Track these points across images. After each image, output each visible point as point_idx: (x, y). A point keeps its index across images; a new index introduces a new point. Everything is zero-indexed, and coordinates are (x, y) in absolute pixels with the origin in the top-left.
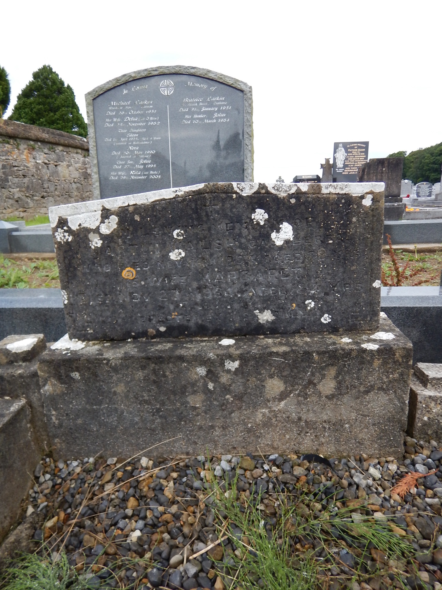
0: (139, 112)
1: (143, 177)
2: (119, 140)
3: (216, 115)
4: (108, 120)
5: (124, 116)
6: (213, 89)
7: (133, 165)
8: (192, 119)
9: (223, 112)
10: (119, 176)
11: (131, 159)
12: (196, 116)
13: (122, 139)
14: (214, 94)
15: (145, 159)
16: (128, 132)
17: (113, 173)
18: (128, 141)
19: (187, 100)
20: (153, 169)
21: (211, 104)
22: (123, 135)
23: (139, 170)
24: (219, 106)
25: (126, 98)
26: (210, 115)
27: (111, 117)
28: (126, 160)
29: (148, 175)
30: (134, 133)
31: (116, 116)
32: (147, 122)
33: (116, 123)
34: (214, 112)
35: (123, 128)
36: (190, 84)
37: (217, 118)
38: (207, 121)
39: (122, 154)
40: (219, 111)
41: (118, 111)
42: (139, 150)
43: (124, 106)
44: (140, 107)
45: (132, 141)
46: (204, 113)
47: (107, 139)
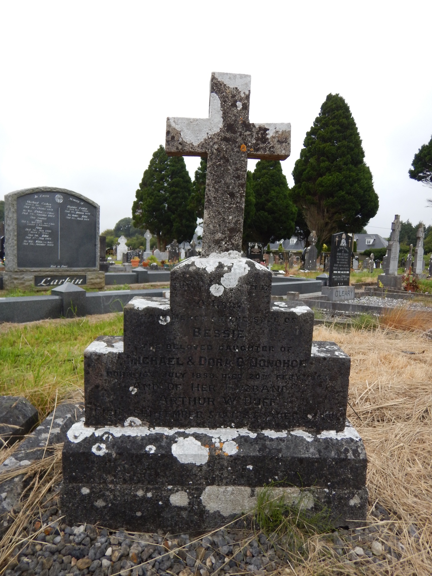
0: (43, 209)
1: (43, 245)
2: (30, 223)
3: (83, 216)
4: (24, 210)
5: (35, 210)
6: (82, 203)
7: (38, 237)
8: (71, 217)
9: (86, 215)
10: (29, 243)
11: (37, 234)
12: (73, 215)
13: (33, 222)
14: (83, 206)
15: (45, 234)
16: (36, 219)
17: (25, 241)
18: (36, 224)
19: (69, 206)
20: (49, 241)
21: (81, 211)
22: (34, 220)
23: (41, 240)
24: (85, 212)
25: (36, 200)
26: (80, 216)
27: (27, 209)
28: (34, 234)
29: (47, 244)
30: (40, 220)
31: (29, 209)
32: (48, 215)
33: (29, 213)
34: (82, 215)
35: (33, 216)
36: (71, 199)
37: (84, 218)
38: (78, 219)
39: (32, 230)
40: (84, 215)
41: (31, 206)
42: (42, 229)
43: (35, 204)
44: (44, 206)
45: (38, 224)
46: (77, 214)
47: (23, 221)
